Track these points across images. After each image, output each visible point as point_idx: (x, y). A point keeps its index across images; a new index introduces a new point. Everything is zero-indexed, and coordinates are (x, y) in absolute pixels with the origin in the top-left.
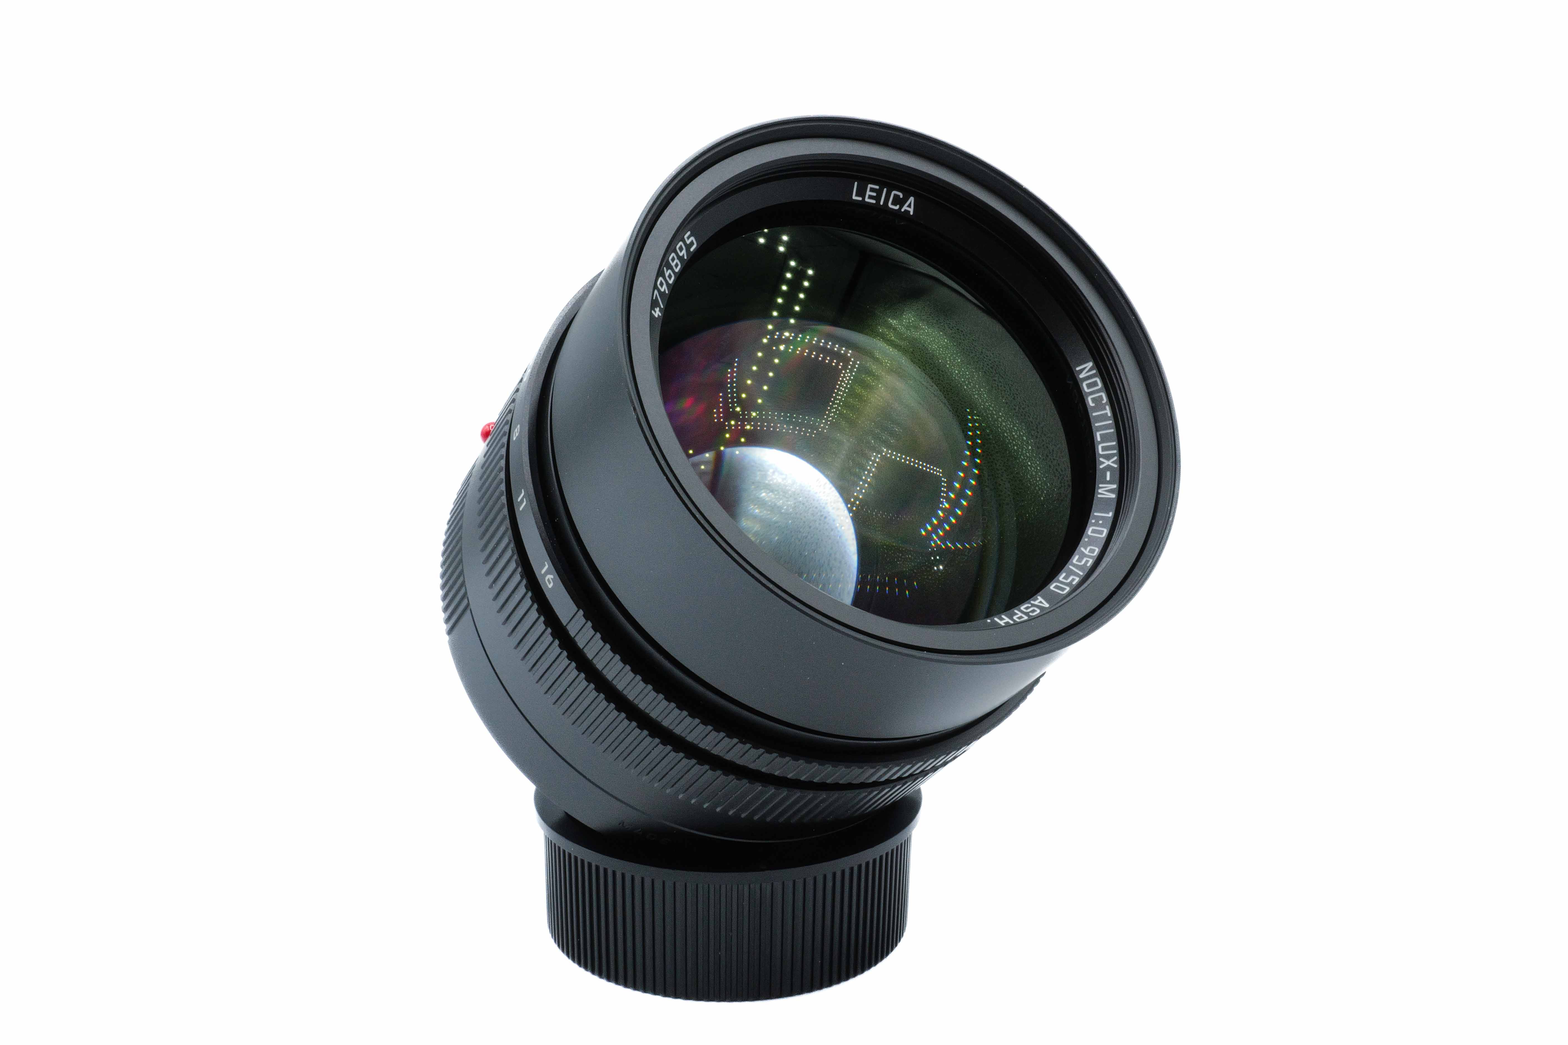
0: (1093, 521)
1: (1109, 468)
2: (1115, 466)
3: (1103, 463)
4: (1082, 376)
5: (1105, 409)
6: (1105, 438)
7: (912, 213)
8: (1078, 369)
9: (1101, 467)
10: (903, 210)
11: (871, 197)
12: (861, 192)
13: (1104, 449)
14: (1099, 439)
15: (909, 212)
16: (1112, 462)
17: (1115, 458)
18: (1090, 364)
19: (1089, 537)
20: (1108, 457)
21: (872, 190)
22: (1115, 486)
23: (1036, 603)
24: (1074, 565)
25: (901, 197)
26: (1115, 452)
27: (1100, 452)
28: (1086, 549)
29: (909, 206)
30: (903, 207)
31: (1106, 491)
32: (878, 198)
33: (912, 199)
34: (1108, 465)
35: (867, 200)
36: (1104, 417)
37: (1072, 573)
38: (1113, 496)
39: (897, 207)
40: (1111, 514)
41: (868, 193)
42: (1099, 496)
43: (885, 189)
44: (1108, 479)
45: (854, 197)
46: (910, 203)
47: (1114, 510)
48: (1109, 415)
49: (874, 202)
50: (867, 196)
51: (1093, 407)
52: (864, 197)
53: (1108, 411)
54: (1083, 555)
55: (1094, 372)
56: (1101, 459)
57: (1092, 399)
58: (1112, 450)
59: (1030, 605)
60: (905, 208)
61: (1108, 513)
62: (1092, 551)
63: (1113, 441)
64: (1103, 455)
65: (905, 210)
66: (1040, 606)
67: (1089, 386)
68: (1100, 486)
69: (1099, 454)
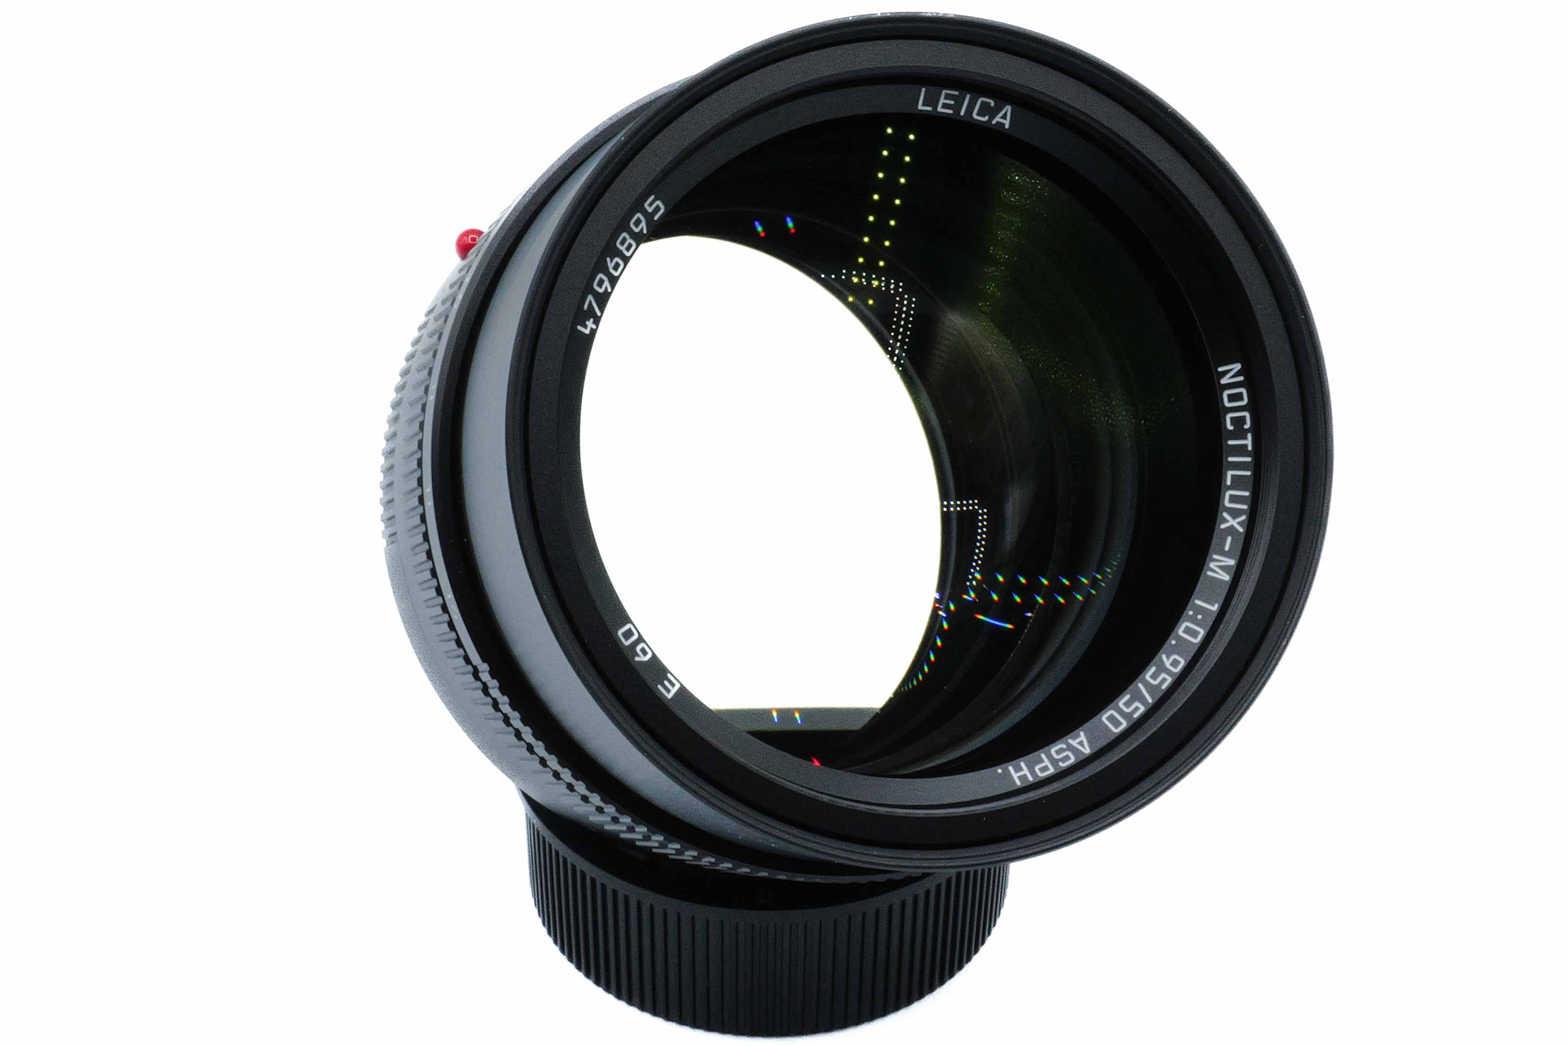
0: (1191, 613)
1: (1231, 530)
2: (1241, 530)
3: (1226, 521)
4: (1224, 381)
5: (1246, 438)
6: (1238, 482)
7: (1007, 127)
8: (1220, 369)
9: (1223, 526)
10: (994, 122)
11: (945, 106)
12: (932, 100)
13: (1233, 499)
14: (1229, 483)
15: (1004, 124)
16: (1238, 523)
17: (1243, 518)
18: (1237, 367)
19: (1179, 639)
20: (1235, 513)
21: (947, 97)
22: (1232, 562)
23: (1074, 743)
24: (1147, 685)
25: (992, 104)
26: (1245, 507)
27: (1227, 504)
28: (1168, 658)
29: (1004, 117)
30: (994, 118)
31: (1219, 567)
32: (957, 107)
33: (1008, 108)
34: (1232, 526)
35: (940, 109)
36: (1240, 450)
37: (1139, 697)
38: (1226, 577)
39: (986, 119)
40: (1215, 608)
41: (942, 101)
42: (1209, 573)
43: (968, 96)
44: (1227, 548)
45: (920, 107)
46: (1006, 113)
47: (1221, 601)
48: (1250, 448)
49: (951, 112)
50: (940, 105)
51: (1231, 431)
52: (935, 107)
53: (1248, 442)
54: (1162, 669)
55: (1241, 378)
56: (1225, 515)
57: (1232, 419)
58: (1242, 503)
59: (1064, 746)
60: (998, 119)
61: (1213, 605)
62: (1175, 663)
63: (1246, 490)
64: (1230, 508)
65: (998, 122)
66: (1078, 749)
67: (1232, 398)
68: (1215, 557)
69: (1224, 505)
